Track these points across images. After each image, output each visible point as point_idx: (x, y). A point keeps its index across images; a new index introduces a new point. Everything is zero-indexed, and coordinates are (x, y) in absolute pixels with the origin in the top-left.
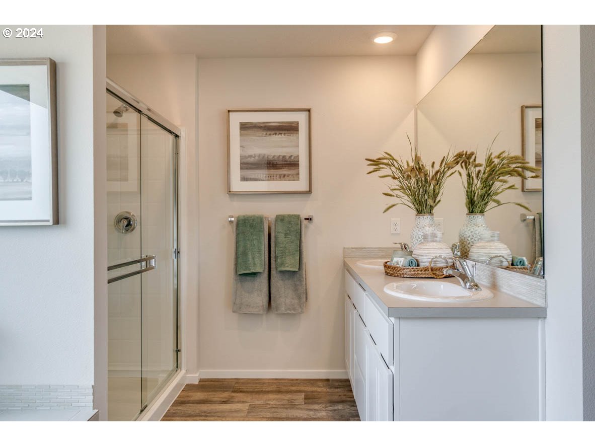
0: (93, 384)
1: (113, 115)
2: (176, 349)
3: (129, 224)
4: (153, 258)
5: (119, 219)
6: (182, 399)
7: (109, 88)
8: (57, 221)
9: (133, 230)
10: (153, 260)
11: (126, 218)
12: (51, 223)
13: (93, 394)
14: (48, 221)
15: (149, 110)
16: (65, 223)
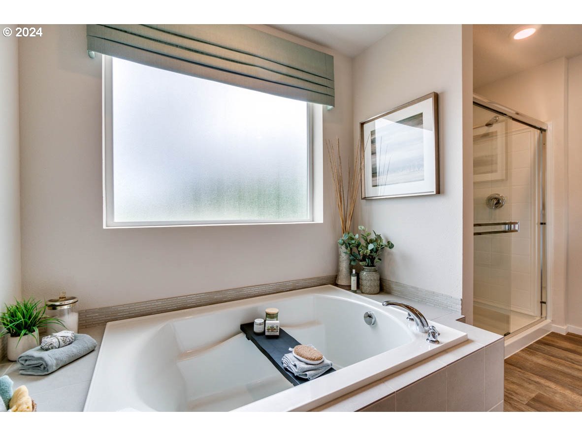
0: (462, 298)
1: (486, 127)
2: (540, 300)
3: (498, 203)
4: (516, 223)
5: (490, 199)
6: (545, 341)
7: (476, 101)
8: (439, 191)
9: (502, 206)
10: (517, 225)
11: (496, 198)
12: (435, 193)
13: (462, 305)
14: (433, 192)
15: (517, 114)
16: (443, 193)
